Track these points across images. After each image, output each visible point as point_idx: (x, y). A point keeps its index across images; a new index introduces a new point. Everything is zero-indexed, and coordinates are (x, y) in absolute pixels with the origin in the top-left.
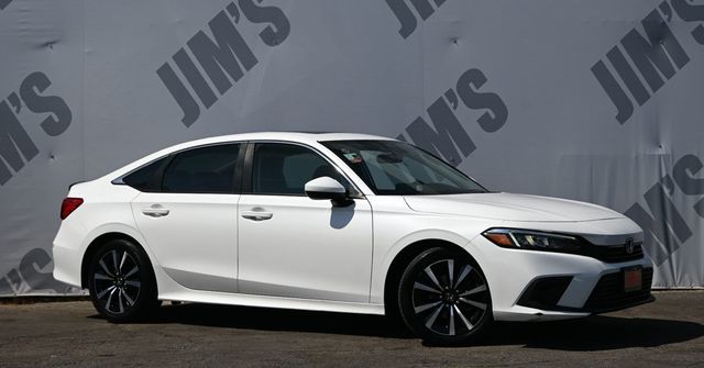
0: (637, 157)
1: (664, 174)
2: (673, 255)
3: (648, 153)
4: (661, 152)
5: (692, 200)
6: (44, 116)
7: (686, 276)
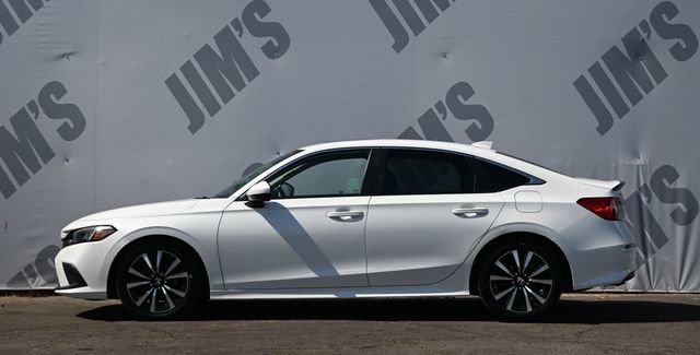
0: (616, 167)
1: (642, 184)
2: (650, 260)
3: (627, 163)
4: (640, 162)
5: (668, 207)
6: (60, 122)
7: (663, 281)
